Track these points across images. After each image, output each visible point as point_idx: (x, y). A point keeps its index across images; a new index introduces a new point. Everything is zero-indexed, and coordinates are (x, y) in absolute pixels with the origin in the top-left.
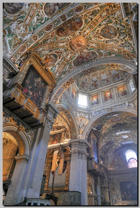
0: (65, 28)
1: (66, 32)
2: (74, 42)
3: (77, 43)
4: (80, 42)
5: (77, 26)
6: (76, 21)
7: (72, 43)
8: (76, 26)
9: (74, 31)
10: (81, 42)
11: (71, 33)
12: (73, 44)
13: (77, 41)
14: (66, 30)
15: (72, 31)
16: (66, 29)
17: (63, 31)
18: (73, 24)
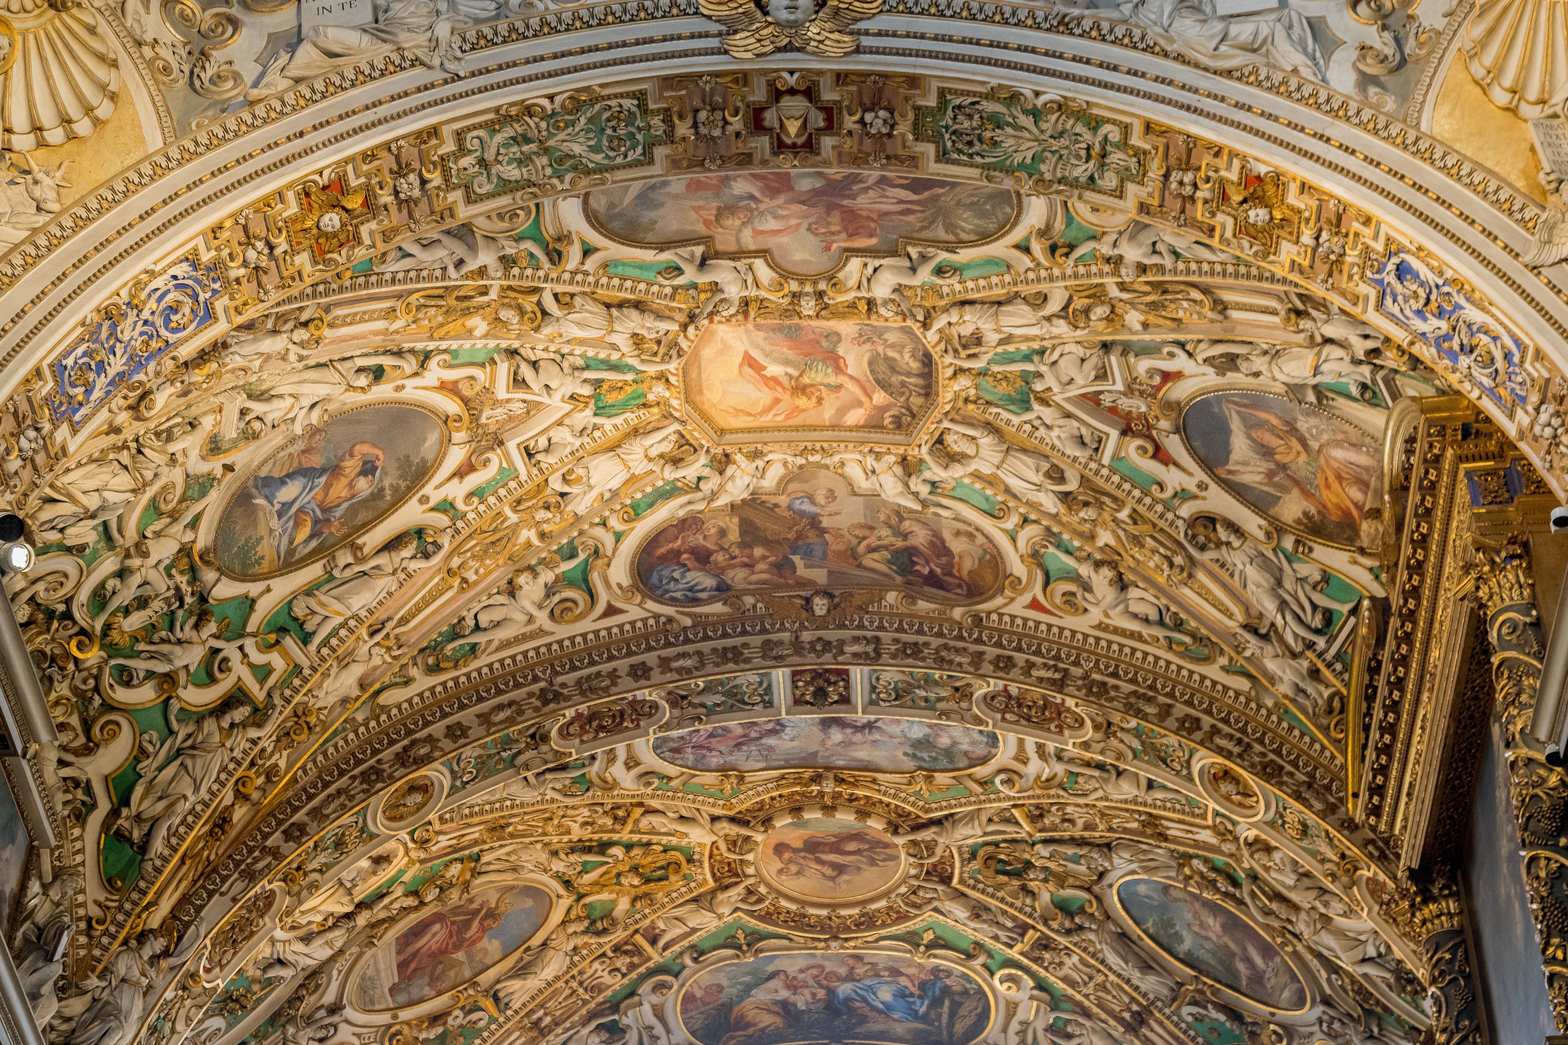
0: (876, 562)
1: (885, 532)
2: (860, 404)
3: (820, 375)
4: (774, 370)
5: (723, 533)
6: (709, 582)
7: (880, 397)
8: (734, 535)
9: (783, 500)
10: (758, 368)
11: (831, 495)
12: (884, 385)
13: (801, 389)
14: (872, 541)
15: (807, 507)
16: (872, 550)
17: (912, 552)
18: (761, 566)
